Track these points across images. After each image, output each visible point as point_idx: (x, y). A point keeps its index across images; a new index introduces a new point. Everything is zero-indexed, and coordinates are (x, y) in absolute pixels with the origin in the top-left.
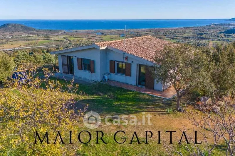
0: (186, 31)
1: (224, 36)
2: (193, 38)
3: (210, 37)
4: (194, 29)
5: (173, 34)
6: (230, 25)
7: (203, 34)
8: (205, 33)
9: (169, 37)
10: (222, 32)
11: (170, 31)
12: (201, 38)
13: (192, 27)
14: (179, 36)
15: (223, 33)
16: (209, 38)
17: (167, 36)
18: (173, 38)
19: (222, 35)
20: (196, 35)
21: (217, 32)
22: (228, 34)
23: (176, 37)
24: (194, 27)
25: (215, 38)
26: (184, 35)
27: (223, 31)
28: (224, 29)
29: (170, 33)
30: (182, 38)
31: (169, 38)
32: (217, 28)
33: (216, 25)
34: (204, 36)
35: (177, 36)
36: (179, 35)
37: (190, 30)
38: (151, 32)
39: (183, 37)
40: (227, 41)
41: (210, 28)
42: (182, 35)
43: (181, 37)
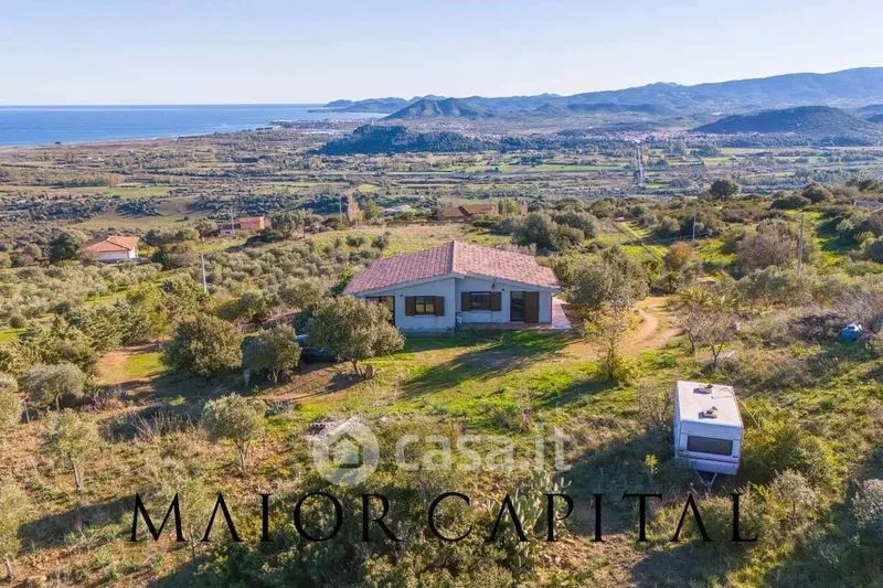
0: (191, 150)
1: (324, 165)
2: (227, 175)
3: (281, 169)
4: (216, 140)
5: (147, 165)
6: (329, 126)
7: (255, 160)
8: (261, 157)
9: (135, 176)
10: (313, 152)
11: (132, 154)
12: (253, 173)
13: (208, 136)
14: (171, 170)
15: (319, 153)
16: (279, 173)
17: (124, 173)
18: (152, 182)
19: (316, 161)
20: (234, 164)
21: (299, 150)
22: (334, 158)
23: (162, 178)
24: (217, 136)
25: (298, 172)
26: (191, 167)
27: (317, 145)
28: (317, 140)
29: (132, 159)
30: (186, 178)
31: (137, 180)
32: (295, 137)
33: (287, 126)
34: (261, 165)
35: (164, 173)
36: (169, 166)
37: (207, 147)
38: (47, 159)
39: (187, 174)
40: (337, 181)
41: (272, 139)
42: (182, 165)
43: (181, 174)
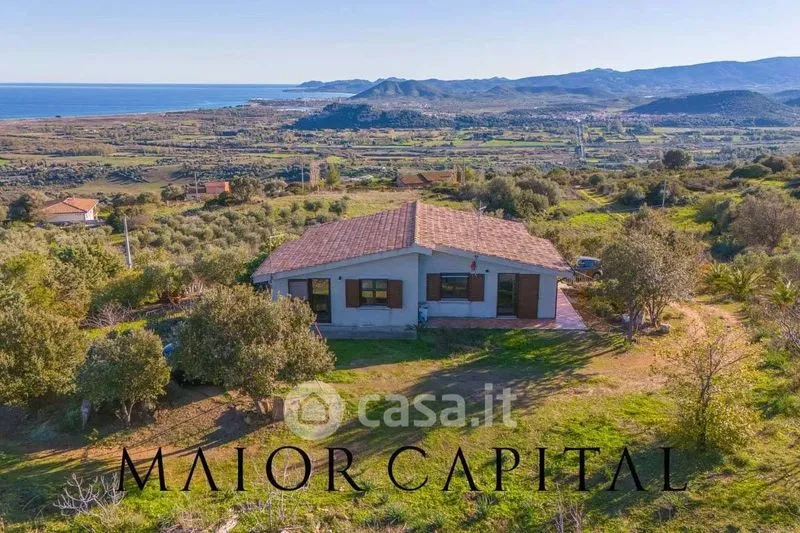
0: (177, 124)
1: (296, 138)
2: (208, 147)
3: (257, 142)
4: (200, 116)
5: (138, 137)
6: (302, 104)
7: (234, 134)
8: (240, 131)
9: (126, 147)
10: (287, 127)
11: (124, 127)
12: (232, 146)
13: (193, 112)
14: (159, 142)
15: (292, 128)
16: (256, 145)
17: (116, 144)
18: (141, 152)
19: (290, 135)
20: (214, 137)
21: (275, 125)
22: (305, 132)
23: (150, 148)
24: (201, 111)
25: (272, 145)
26: (176, 139)
27: (290, 121)
28: (289, 115)
29: (124, 132)
30: (171, 149)
31: (126, 150)
32: (270, 114)
33: (263, 103)
34: (240, 138)
35: (152, 144)
36: (157, 139)
37: (190, 122)
38: (47, 131)
39: (173, 146)
40: (308, 153)
41: (251, 115)
42: (169, 137)
43: (167, 146)
